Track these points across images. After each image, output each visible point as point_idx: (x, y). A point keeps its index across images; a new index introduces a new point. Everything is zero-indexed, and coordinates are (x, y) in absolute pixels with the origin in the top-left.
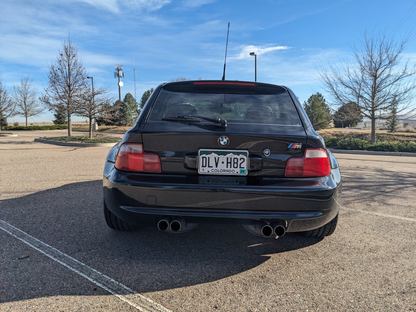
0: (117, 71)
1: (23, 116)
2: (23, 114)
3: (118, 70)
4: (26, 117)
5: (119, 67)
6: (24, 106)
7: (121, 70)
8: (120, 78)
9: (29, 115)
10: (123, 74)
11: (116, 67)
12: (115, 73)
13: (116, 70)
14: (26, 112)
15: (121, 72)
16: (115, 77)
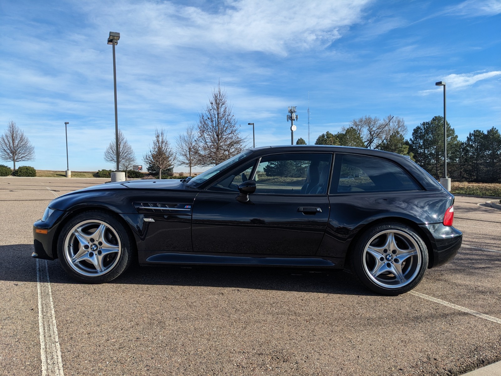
0: (290, 114)
1: (188, 166)
2: (187, 164)
3: (291, 112)
4: (191, 167)
5: (293, 109)
6: (188, 156)
7: (295, 112)
8: (293, 121)
9: (193, 165)
10: (297, 116)
11: (289, 109)
12: (288, 116)
13: (289, 112)
14: (190, 162)
15: (295, 114)
16: (288, 120)
